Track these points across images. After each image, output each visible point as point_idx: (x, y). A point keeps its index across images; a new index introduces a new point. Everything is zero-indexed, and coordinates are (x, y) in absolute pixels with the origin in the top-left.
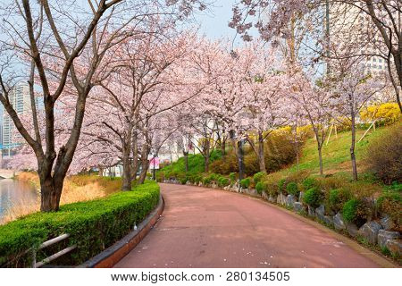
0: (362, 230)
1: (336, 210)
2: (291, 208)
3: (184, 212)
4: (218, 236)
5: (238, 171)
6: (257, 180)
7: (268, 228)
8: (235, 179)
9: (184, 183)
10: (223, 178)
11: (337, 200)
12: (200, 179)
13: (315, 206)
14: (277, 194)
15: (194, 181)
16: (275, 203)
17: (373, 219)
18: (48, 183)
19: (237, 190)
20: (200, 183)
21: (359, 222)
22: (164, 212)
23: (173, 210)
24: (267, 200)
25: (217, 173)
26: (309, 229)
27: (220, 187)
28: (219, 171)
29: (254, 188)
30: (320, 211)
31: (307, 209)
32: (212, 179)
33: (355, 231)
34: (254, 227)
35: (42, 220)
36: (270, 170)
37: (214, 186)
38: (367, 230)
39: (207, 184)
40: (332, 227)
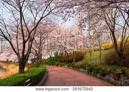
0: (105, 78)
1: (97, 73)
2: (84, 72)
3: (54, 73)
4: (67, 80)
5: (66, 62)
6: (73, 64)
7: (79, 77)
8: (66, 64)
9: (50, 65)
10: (62, 64)
11: (98, 70)
12: (55, 64)
13: (91, 71)
14: (79, 68)
15: (53, 64)
16: (79, 71)
17: (108, 75)
18: (21, 65)
19: (67, 67)
20: (55, 65)
21: (104, 75)
22: (48, 74)
23: (51, 73)
24: (76, 70)
25: (60, 62)
26: (90, 78)
27: (61, 66)
28: (61, 62)
29: (72, 66)
30: (92, 73)
31: (89, 72)
32: (59, 64)
33: (103, 78)
34: (75, 77)
35: (22, 76)
36: (76, 61)
37: (60, 66)
38: (106, 77)
39: (57, 65)
40: (96, 77)
